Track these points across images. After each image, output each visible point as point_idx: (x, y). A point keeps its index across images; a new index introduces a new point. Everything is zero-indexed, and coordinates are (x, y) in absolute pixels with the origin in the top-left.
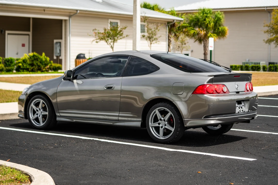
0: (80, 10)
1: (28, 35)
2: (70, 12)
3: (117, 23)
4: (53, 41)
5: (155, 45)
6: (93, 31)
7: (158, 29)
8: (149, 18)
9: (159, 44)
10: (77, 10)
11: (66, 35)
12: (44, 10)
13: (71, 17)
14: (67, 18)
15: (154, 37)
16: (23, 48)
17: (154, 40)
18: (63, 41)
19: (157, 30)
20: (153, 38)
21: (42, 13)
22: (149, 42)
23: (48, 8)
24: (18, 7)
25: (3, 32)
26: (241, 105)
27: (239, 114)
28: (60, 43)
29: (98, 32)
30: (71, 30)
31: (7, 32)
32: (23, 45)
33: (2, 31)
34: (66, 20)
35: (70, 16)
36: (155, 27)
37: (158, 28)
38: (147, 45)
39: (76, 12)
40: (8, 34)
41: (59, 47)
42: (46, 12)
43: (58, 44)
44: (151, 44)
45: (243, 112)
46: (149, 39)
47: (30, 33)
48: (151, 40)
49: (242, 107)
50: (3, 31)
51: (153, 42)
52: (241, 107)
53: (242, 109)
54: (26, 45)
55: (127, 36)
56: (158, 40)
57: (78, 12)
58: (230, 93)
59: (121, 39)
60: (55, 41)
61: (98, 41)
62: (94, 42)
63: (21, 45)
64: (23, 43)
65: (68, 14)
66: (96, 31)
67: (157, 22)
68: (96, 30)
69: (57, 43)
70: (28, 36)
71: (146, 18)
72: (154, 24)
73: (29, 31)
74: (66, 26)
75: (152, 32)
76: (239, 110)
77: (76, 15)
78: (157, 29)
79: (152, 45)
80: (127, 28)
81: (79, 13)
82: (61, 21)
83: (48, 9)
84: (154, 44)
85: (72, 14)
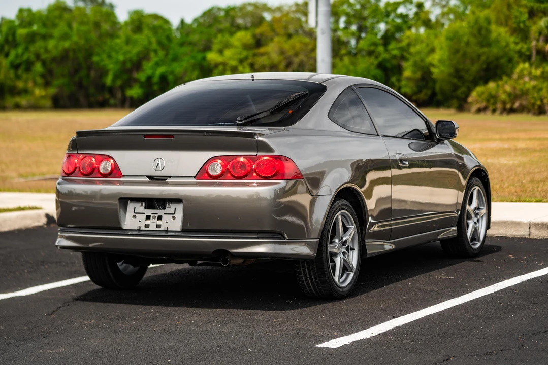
26: (160, 212)
27: (142, 233)
45: (162, 228)
49: (160, 218)
52: (157, 216)
53: (159, 222)
58: (122, 179)
76: (148, 222)
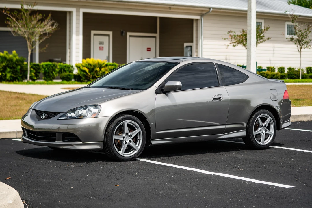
0: (213, 8)
1: (155, 37)
2: (202, 11)
3: (261, 23)
4: (183, 45)
5: (306, 49)
6: (228, 33)
7: (310, 31)
8: (299, 17)
9: (310, 48)
10: (210, 8)
11: (197, 37)
12: (170, 8)
13: (203, 17)
14: (198, 17)
15: (305, 40)
16: (149, 52)
17: (304, 44)
18: (194, 45)
19: (308, 32)
20: (304, 42)
21: (168, 11)
22: (299, 46)
23: (174, 5)
24: (138, 4)
25: (124, 34)
28: (191, 47)
29: (235, 34)
30: (203, 32)
31: (129, 34)
32: (149, 50)
33: (122, 33)
34: (197, 20)
35: (202, 15)
36: (306, 28)
37: (310, 29)
38: (297, 50)
39: (208, 9)
40: (130, 36)
41: (190, 52)
42: (171, 10)
43: (189, 49)
44: (301, 48)
46: (298, 42)
47: (157, 35)
48: (301, 44)
50: (124, 32)
51: (303, 46)
54: (151, 50)
55: (268, 39)
56: (309, 44)
57: (211, 10)
59: (261, 42)
60: (185, 45)
61: (235, 44)
62: (231, 46)
63: (146, 49)
64: (149, 47)
65: (200, 12)
66: (232, 34)
67: (308, 21)
68: (231, 32)
69: (187, 47)
70: (154, 39)
71: (295, 17)
72: (304, 24)
73: (156, 32)
74: (197, 27)
75: (302, 34)
77: (208, 13)
78: (308, 30)
79: (302, 50)
80: (269, 29)
81: (213, 11)
82: (192, 21)
83: (174, 7)
84: (304, 48)
85: (204, 12)
